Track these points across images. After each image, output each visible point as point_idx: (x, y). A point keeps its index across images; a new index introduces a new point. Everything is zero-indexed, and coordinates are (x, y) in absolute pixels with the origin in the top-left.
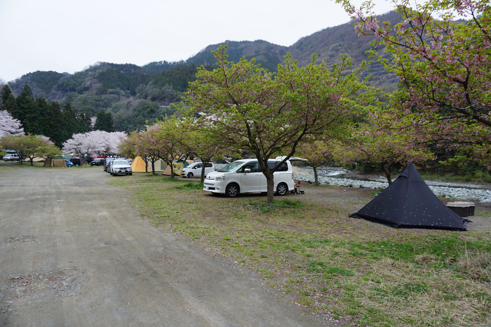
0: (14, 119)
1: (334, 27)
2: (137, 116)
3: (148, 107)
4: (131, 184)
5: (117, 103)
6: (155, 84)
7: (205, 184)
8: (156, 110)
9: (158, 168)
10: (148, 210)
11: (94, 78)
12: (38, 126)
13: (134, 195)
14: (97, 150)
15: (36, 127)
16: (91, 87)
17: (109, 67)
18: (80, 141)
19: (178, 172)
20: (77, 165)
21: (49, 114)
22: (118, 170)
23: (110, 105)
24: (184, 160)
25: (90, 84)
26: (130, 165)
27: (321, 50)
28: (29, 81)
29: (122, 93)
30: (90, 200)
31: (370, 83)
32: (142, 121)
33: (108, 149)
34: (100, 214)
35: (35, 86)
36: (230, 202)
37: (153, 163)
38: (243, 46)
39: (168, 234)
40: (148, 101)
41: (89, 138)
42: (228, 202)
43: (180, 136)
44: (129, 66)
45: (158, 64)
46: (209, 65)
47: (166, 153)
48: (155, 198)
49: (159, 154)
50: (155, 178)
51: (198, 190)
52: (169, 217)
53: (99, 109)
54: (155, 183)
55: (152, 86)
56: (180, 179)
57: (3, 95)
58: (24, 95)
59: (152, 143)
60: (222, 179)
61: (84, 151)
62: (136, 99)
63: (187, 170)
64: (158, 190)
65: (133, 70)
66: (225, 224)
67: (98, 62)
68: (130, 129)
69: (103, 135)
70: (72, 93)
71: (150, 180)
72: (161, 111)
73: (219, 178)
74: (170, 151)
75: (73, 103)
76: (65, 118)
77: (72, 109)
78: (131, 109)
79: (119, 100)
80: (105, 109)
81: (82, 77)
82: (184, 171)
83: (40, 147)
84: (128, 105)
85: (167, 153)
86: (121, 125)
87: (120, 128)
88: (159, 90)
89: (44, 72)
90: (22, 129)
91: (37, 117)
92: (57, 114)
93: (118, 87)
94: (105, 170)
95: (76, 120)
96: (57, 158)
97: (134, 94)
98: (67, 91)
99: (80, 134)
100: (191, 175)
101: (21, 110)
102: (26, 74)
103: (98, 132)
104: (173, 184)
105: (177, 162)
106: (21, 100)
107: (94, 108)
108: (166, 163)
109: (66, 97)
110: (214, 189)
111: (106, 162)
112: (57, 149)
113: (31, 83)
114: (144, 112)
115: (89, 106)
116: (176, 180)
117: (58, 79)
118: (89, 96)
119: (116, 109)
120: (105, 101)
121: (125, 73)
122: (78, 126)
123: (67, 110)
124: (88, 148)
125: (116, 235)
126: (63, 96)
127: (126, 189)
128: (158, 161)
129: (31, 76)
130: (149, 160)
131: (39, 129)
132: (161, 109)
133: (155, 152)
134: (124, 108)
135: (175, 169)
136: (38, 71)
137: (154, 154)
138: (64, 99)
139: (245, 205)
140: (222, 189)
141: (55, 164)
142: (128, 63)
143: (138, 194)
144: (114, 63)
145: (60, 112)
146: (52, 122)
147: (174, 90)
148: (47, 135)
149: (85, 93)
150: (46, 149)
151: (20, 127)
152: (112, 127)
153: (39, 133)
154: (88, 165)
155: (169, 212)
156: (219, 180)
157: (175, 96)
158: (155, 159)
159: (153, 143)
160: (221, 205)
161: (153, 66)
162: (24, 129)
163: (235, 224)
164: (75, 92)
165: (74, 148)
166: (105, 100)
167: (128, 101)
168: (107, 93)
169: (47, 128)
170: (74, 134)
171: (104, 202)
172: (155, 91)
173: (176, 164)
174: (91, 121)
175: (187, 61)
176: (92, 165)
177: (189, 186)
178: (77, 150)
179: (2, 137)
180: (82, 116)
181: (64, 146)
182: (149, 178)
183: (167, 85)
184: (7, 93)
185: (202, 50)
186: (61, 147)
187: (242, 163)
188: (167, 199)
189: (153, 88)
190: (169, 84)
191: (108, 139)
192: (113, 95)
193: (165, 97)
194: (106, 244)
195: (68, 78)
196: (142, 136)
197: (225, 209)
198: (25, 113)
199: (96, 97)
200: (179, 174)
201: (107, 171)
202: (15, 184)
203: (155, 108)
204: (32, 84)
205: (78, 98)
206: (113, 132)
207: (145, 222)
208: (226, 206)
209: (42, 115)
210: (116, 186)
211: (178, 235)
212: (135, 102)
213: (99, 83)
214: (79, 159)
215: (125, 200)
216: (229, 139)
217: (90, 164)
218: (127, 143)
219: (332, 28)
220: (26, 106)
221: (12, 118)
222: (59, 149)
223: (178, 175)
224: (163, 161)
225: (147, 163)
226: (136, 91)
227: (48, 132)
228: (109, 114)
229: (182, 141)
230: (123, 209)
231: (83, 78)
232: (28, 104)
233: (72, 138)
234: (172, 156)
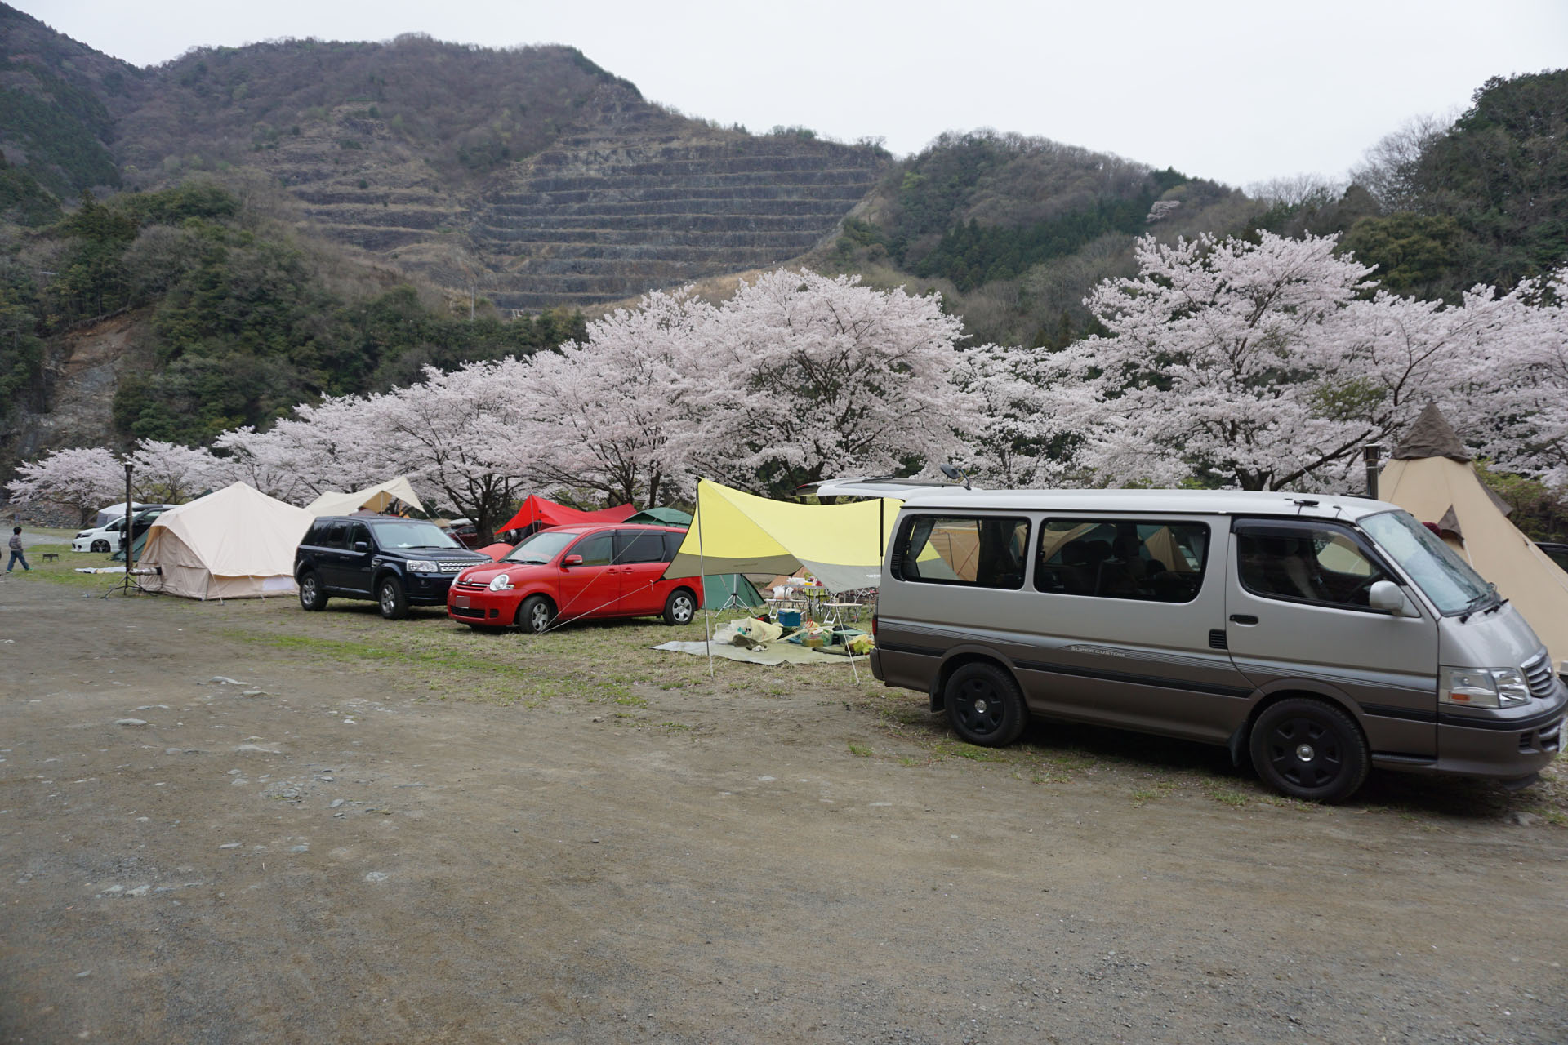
1: (335, 45)
27: (300, 114)
31: (501, 261)
219: (324, 44)
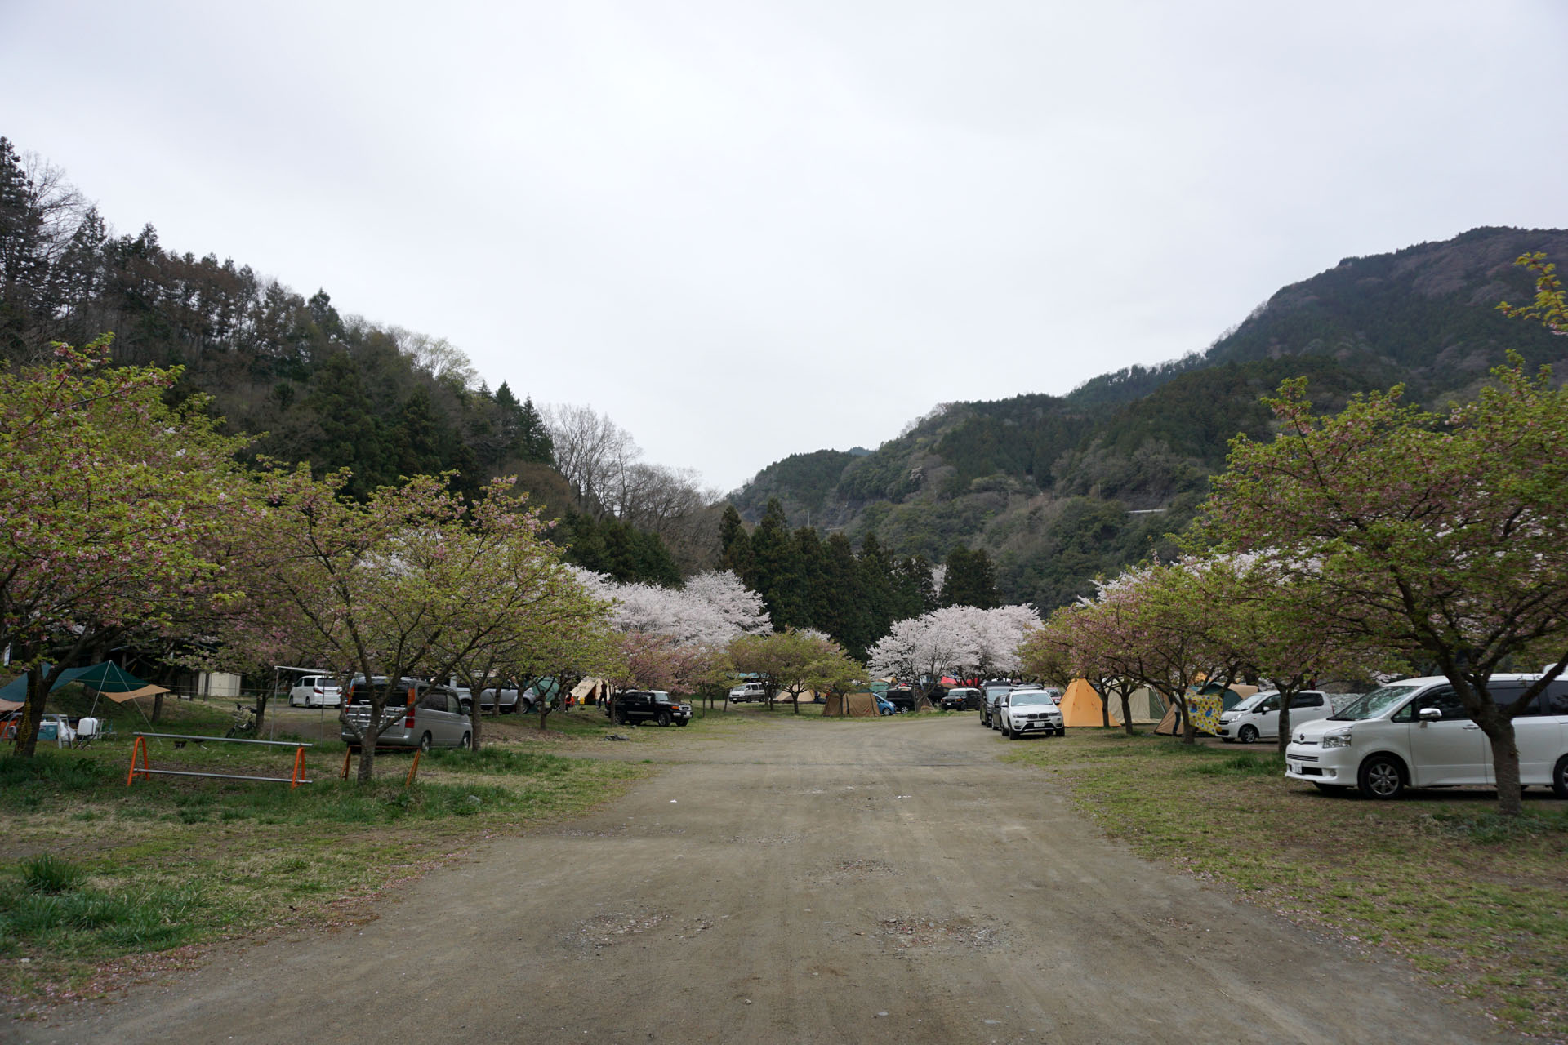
0: (748, 590)
2: (1061, 552)
3: (1095, 519)
4: (1067, 761)
5: (999, 518)
6: (1112, 444)
7: (1291, 756)
8: (1120, 526)
9: (1141, 714)
10: (1124, 824)
11: (933, 452)
12: (801, 603)
13: (1080, 789)
14: (956, 663)
15: (798, 606)
16: (925, 480)
17: (970, 415)
18: (911, 640)
19: (1207, 725)
20: (905, 710)
21: (827, 570)
22: (1024, 722)
23: (980, 526)
24: (1223, 684)
25: (922, 472)
26: (1057, 704)
28: (774, 485)
29: (1011, 485)
30: (969, 798)
32: (1078, 564)
33: (986, 659)
34: (1006, 829)
35: (787, 496)
36: (1371, 812)
37: (1125, 697)
38: (1411, 264)
39: (1181, 877)
40: (1095, 502)
41: (933, 629)
42: (1366, 811)
43: (1202, 616)
44: (1028, 401)
45: (1116, 380)
46: (1287, 353)
47: (1165, 665)
48: (1139, 796)
49: (1141, 669)
50: (1134, 743)
51: (1269, 779)
52: (1181, 842)
53: (950, 541)
54: (1136, 758)
55: (1103, 451)
56: (1213, 746)
57: (725, 532)
58: (768, 525)
59: (1120, 640)
60: (1342, 741)
61: (922, 667)
62: (1056, 498)
63: (1237, 717)
64: (1146, 776)
65: (1040, 413)
66: (1343, 865)
67: (940, 405)
68: (1043, 591)
69: (969, 619)
70: (877, 502)
71: (1121, 749)
72: (1136, 527)
73: (1334, 738)
74: (1176, 658)
75: (879, 531)
76: (865, 577)
77: (881, 550)
78: (1043, 530)
79: (1005, 506)
80: (966, 538)
81: (900, 454)
82: (1226, 722)
83: (815, 663)
84: (1033, 522)
85: (1168, 668)
86: (1015, 583)
87: (1013, 592)
88: (1124, 462)
89: (805, 455)
90: (766, 617)
91: (798, 581)
92: (844, 566)
93: (1000, 468)
94: (983, 723)
95: (892, 578)
96: (856, 692)
97: (1046, 483)
98: (863, 499)
99: (911, 621)
100: (1250, 734)
101: (763, 564)
102: (765, 469)
103: (955, 610)
104: (1192, 761)
105: (1201, 693)
106: (763, 540)
107: (936, 538)
108: (1166, 696)
109: (861, 516)
110: (1318, 772)
111: (986, 700)
112: (854, 665)
113: (777, 490)
114: (1082, 536)
115: (922, 535)
116: (1201, 750)
117: (841, 468)
118: (921, 507)
119: (999, 535)
120: (965, 515)
121: (1017, 424)
122: (899, 595)
123: (868, 553)
124: (934, 660)
125: (1055, 872)
126: (853, 516)
127: (1057, 774)
128: (1139, 690)
129: (777, 470)
130: (1111, 688)
131: (804, 613)
132: (1135, 521)
133: (1131, 664)
134: (1022, 530)
135: (1195, 714)
136: (791, 456)
137: (1127, 671)
138: (857, 522)
139: (1416, 821)
140: (1344, 773)
141: (850, 707)
142: (1024, 394)
143: (1090, 785)
144: (985, 399)
145: (852, 560)
146: (833, 591)
147: (1173, 456)
148: (822, 629)
149: (911, 498)
150: (830, 667)
151: (762, 612)
152: (993, 593)
153: (805, 626)
154: (934, 710)
155: (1182, 829)
156: (1335, 746)
157: (1178, 473)
158: (1129, 687)
159: (1124, 639)
160: (1338, 818)
161: (1099, 389)
162: (770, 616)
163: (1375, 866)
164: (885, 500)
165: (896, 662)
166: (965, 511)
167: (1030, 509)
168: (971, 491)
169: (823, 607)
170: (895, 623)
171: (1008, 804)
172: (1114, 465)
173: (1198, 698)
174: (932, 578)
175: (1208, 353)
176: (945, 708)
177: (1240, 765)
178: (905, 665)
179: (730, 642)
180: (907, 565)
181: (871, 658)
182: (1115, 743)
183: (1149, 444)
184: (732, 526)
185: (1259, 309)
186: (864, 659)
187: (1411, 689)
188: (1176, 798)
189: (1104, 458)
190: (1157, 439)
191: (986, 631)
192: (986, 495)
193: (1145, 482)
194: (1038, 886)
195: (864, 464)
196: (1088, 621)
197: (1351, 829)
198: (772, 572)
199: (941, 507)
200: (1211, 729)
201: (990, 726)
202: (784, 759)
203: (1116, 519)
204: (780, 493)
205: (892, 515)
206: (998, 607)
207: (1121, 849)
208: (1356, 822)
209: (810, 573)
210: (1025, 765)
211: (1208, 880)
212: (1053, 507)
213: (948, 464)
214: (909, 692)
215: (1060, 800)
216: (1351, 620)
217: (937, 704)
218: (1045, 642)
220: (774, 555)
221: (743, 587)
222: (861, 665)
223: (1206, 735)
224: (1155, 690)
225: (1105, 698)
226: (1053, 474)
227: (825, 619)
228: (982, 554)
229: (1209, 631)
230: (1058, 820)
231: (903, 456)
232: (777, 548)
233: (891, 634)
234: (1183, 675)
